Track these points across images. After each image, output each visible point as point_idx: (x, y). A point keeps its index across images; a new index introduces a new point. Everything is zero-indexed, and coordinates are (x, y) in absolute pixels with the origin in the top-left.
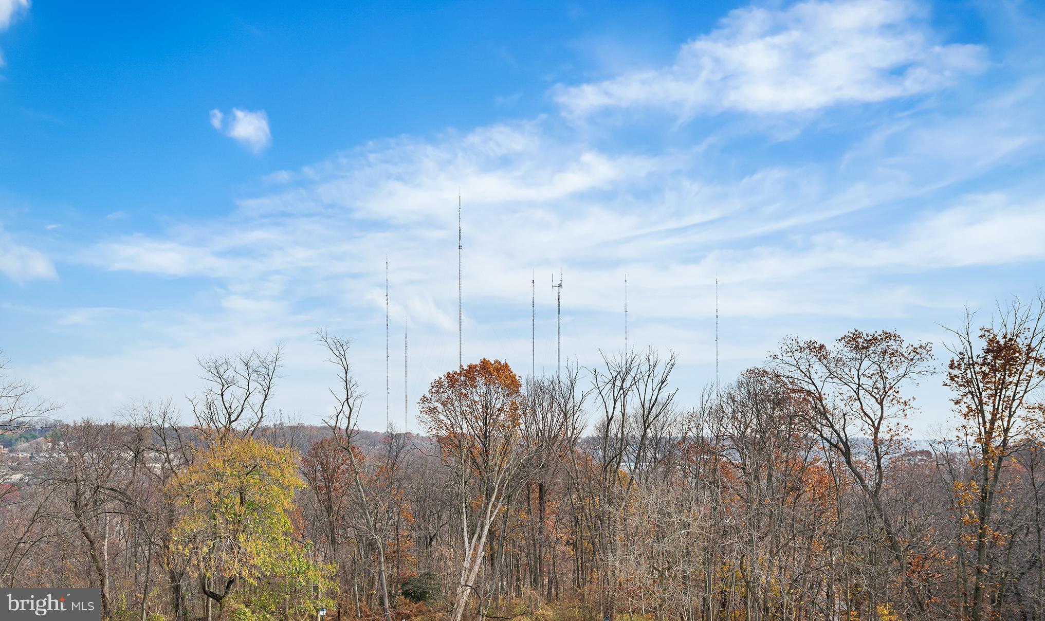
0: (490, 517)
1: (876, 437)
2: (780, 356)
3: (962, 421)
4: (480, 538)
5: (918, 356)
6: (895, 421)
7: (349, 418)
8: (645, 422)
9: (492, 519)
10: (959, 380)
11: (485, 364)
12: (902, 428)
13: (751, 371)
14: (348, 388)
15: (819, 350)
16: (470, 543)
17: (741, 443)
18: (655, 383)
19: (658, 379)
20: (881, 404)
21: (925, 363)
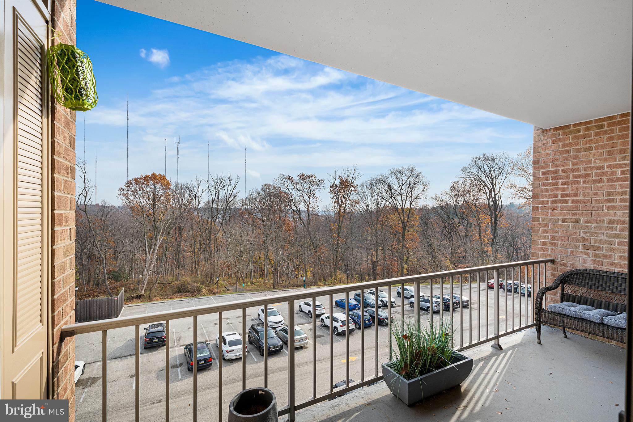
0: (159, 241)
1: (308, 209)
2: (278, 180)
3: (333, 204)
4: (154, 250)
5: (320, 183)
6: (314, 204)
7: (86, 197)
8: (227, 202)
9: (160, 242)
10: (333, 191)
11: (154, 175)
12: (316, 206)
13: (265, 185)
14: (86, 182)
15: (291, 179)
16: (149, 252)
17: (262, 211)
18: (231, 187)
19: (232, 186)
20: (309, 198)
21: (323, 186)
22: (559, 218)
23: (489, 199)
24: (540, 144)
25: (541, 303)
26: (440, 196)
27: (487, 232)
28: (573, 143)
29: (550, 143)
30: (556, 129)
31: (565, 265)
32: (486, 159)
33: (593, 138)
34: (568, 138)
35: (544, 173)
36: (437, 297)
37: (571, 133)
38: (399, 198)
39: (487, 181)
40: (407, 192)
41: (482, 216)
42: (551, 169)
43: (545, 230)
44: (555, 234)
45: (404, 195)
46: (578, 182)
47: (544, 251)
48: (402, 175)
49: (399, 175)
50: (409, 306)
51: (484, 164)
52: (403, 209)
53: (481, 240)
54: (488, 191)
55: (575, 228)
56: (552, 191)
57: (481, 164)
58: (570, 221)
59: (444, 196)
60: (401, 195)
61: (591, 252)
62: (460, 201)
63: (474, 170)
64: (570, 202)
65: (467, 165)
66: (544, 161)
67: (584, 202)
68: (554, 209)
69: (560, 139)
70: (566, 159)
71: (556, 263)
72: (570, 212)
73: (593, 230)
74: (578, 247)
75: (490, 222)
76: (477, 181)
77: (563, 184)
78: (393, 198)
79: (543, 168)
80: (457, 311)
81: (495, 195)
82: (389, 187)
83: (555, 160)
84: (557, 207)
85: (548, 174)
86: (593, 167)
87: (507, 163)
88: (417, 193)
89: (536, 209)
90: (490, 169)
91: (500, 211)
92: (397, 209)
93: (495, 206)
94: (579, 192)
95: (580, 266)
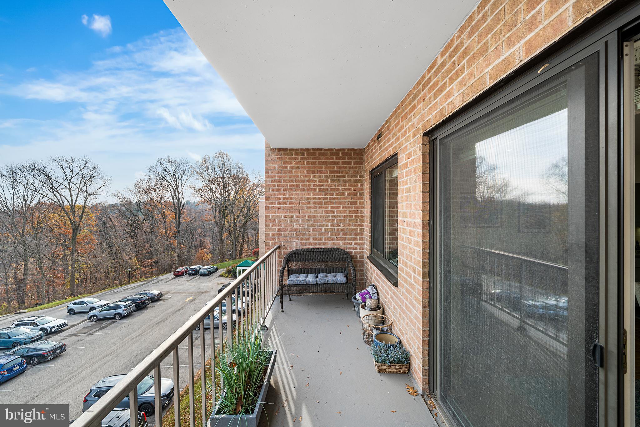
22: (282, 215)
23: (173, 198)
24: (269, 159)
25: (282, 281)
26: (122, 193)
27: (172, 227)
28: (289, 162)
29: (276, 159)
30: (280, 150)
31: (286, 248)
32: (170, 161)
33: (299, 161)
34: (286, 158)
35: (272, 181)
36: (126, 300)
37: (288, 154)
38: (66, 193)
39: (172, 182)
40: (78, 186)
41: (168, 212)
42: (277, 179)
43: (274, 224)
44: (280, 227)
45: (74, 189)
46: (292, 190)
47: (273, 240)
48: (71, 166)
49: (65, 164)
50: (90, 322)
51: (169, 166)
52: (72, 207)
53: (166, 235)
54: (172, 190)
55: (291, 221)
56: (278, 195)
57: (166, 165)
58: (288, 217)
59: (126, 193)
60: (70, 189)
61: (300, 237)
62: (145, 198)
63: (160, 170)
64: (288, 203)
65: (153, 165)
66: (272, 172)
67: (296, 204)
68: (279, 209)
69: (282, 157)
70: (285, 173)
71: (280, 248)
72: (288, 210)
73: (300, 223)
74: (292, 235)
75: (174, 217)
76: (162, 180)
77: (284, 190)
78: (55, 192)
79: (272, 177)
80: (149, 307)
81: (179, 194)
82: (49, 178)
83: (279, 172)
84: (280, 207)
85: (275, 182)
86: (300, 180)
87: (188, 167)
88: (94, 188)
89: (268, 208)
90: (174, 170)
91: (182, 208)
92: (63, 207)
93: (178, 203)
94: (293, 197)
95: (294, 248)
